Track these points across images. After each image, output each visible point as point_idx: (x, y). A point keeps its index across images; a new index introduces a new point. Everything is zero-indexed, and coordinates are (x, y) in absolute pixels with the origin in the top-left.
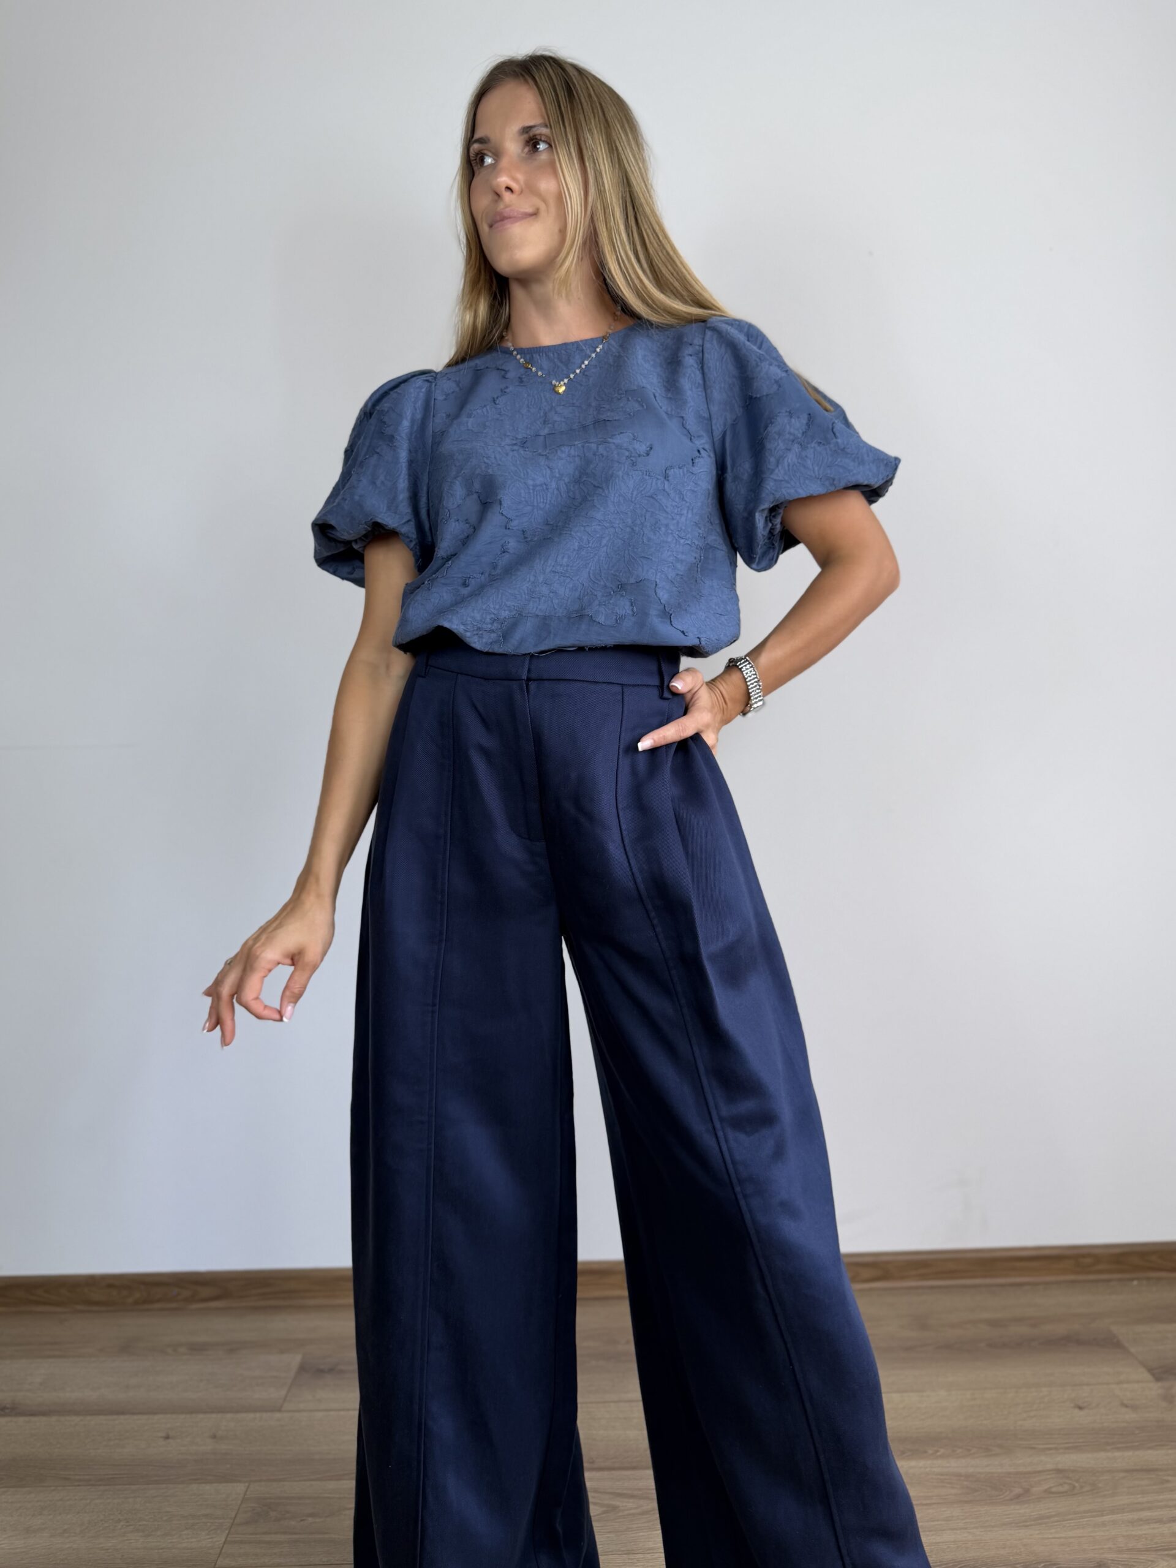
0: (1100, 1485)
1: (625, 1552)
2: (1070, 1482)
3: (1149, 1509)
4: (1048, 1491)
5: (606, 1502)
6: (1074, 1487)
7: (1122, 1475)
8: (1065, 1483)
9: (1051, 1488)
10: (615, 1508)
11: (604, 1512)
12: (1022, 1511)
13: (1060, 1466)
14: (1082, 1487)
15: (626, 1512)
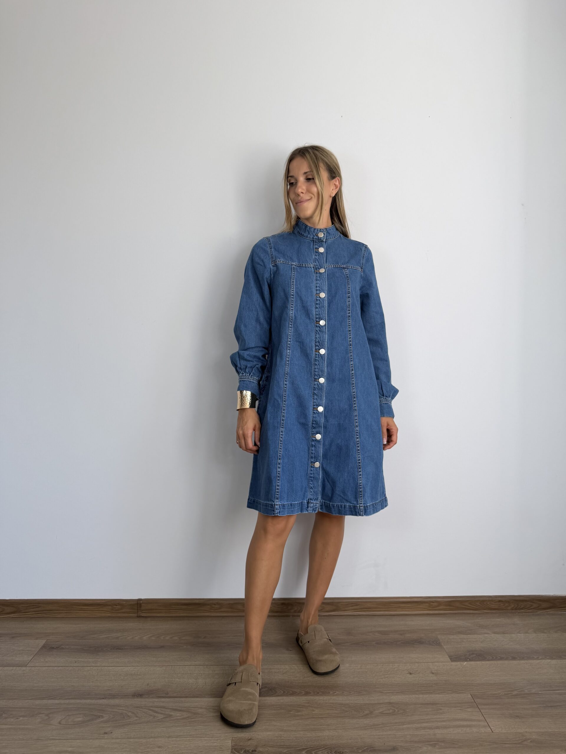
0: (407, 710)
1: (167, 737)
2: (393, 709)
3: (427, 722)
4: (382, 713)
5: (167, 713)
6: (395, 711)
7: (420, 706)
8: (391, 709)
9: (384, 711)
10: (170, 716)
11: (164, 718)
12: (365, 722)
13: (391, 701)
14: (398, 711)
15: (175, 718)
